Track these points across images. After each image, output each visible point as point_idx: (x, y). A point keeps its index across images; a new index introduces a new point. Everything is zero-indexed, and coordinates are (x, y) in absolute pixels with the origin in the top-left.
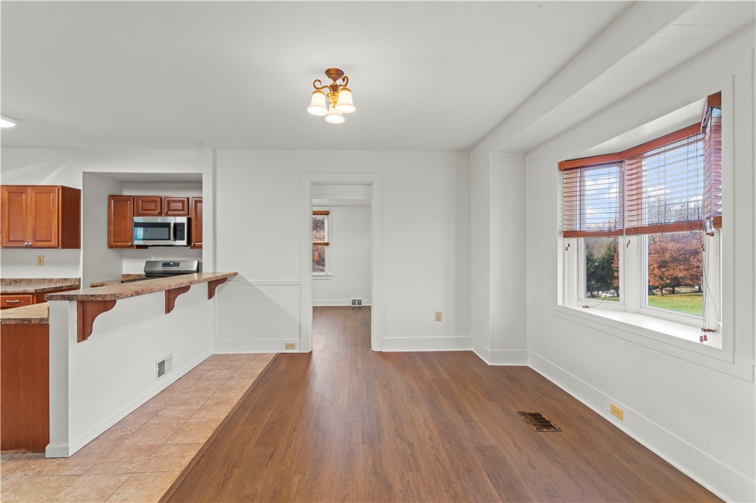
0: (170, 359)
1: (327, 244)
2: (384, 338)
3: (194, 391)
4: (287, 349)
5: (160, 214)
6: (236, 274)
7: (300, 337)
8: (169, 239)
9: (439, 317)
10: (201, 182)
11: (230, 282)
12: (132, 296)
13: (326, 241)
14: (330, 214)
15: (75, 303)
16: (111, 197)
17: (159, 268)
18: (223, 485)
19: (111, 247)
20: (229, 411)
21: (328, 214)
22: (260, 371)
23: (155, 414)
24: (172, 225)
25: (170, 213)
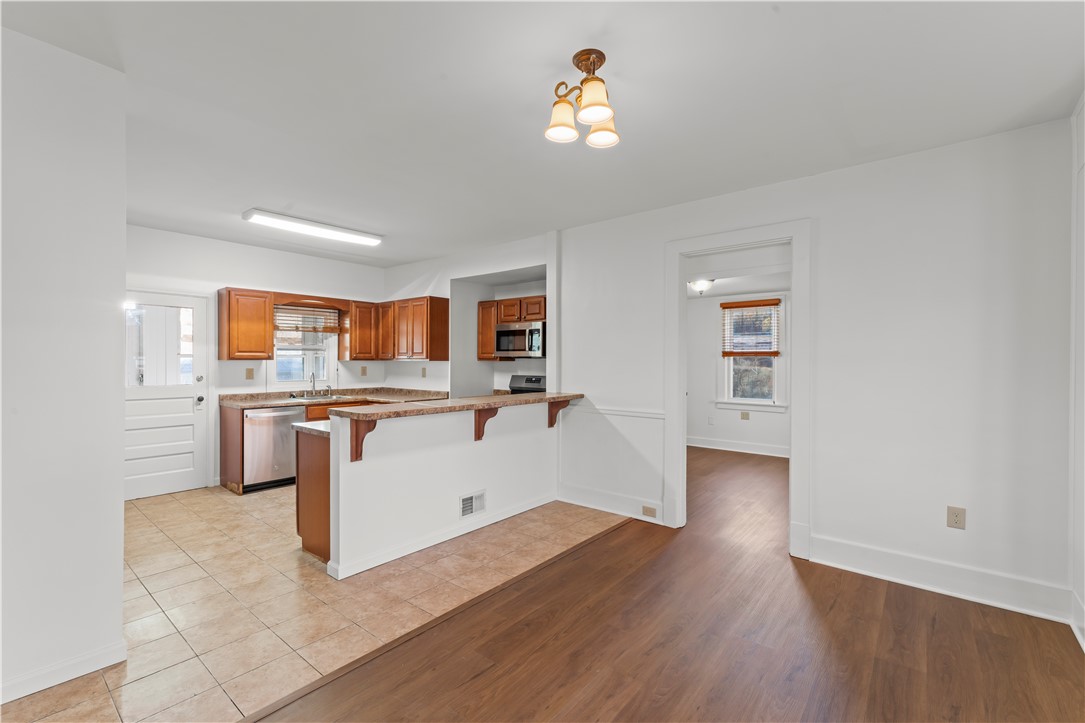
0: (481, 497)
1: (776, 354)
2: (813, 535)
3: (495, 544)
4: (644, 514)
5: (520, 320)
6: (582, 396)
7: (662, 500)
8: (525, 350)
9: (956, 518)
10: (545, 278)
11: (576, 408)
12: (389, 417)
13: (774, 349)
14: (782, 305)
15: (348, 421)
16: (481, 304)
17: (524, 385)
18: (398, 686)
19: (480, 359)
20: (499, 584)
21: (777, 304)
22: (584, 539)
23: (435, 560)
24: (527, 331)
25: (528, 317)
